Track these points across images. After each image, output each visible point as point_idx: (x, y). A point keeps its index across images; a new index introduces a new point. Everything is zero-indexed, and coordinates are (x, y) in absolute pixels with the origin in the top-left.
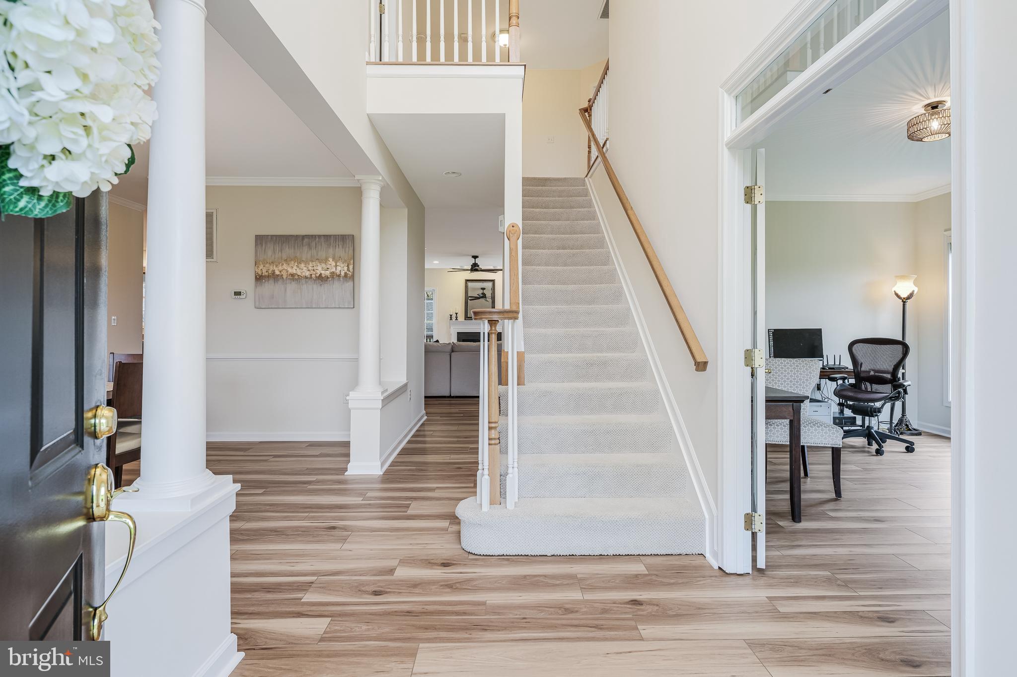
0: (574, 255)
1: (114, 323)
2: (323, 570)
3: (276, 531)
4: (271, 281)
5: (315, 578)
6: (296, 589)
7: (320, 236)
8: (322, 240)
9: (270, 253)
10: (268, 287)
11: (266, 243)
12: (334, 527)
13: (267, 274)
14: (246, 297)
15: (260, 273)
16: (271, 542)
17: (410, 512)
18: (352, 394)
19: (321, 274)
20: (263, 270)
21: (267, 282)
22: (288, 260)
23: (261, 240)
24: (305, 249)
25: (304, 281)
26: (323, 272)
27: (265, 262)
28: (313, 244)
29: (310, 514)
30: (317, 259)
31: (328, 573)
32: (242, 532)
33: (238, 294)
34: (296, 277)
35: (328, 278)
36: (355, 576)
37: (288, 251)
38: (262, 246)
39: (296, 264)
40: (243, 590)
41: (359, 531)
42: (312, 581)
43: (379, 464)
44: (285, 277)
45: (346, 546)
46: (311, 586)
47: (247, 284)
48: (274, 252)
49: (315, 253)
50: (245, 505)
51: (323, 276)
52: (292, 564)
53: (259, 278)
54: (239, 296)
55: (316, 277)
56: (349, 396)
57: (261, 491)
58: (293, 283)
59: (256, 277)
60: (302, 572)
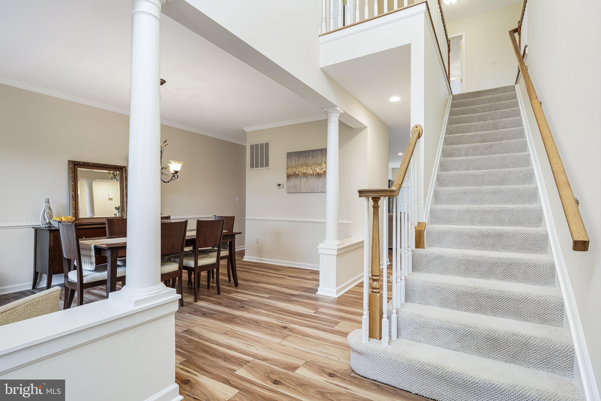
0: (490, 146)
1: (237, 201)
2: (259, 355)
3: (256, 322)
4: (294, 178)
5: (252, 359)
6: (238, 363)
7: (318, 150)
8: (319, 152)
9: (293, 162)
10: (294, 181)
11: (292, 157)
12: (286, 327)
13: (292, 174)
14: (283, 187)
15: (289, 173)
16: (250, 328)
17: (337, 328)
18: (321, 245)
19: (318, 172)
20: (290, 172)
21: (292, 178)
22: (302, 165)
23: (289, 155)
24: (311, 158)
25: (310, 177)
26: (319, 171)
27: (291, 167)
28: (315, 155)
29: (281, 316)
30: (317, 164)
31: (260, 358)
32: (241, 319)
33: (279, 185)
34: (306, 175)
35: (322, 174)
36: (274, 365)
37: (302, 160)
38: (290, 158)
39: (306, 167)
40: (216, 355)
41: (297, 334)
42: (249, 360)
43: (335, 290)
44: (301, 175)
45: (284, 342)
46: (246, 364)
47: (283, 179)
48: (295, 161)
49: (315, 161)
50: (255, 302)
51: (320, 173)
52: (248, 346)
53: (289, 176)
54: (280, 187)
55: (316, 174)
56: (319, 246)
57: (267, 296)
58: (305, 178)
59: (287, 176)
60: (249, 352)
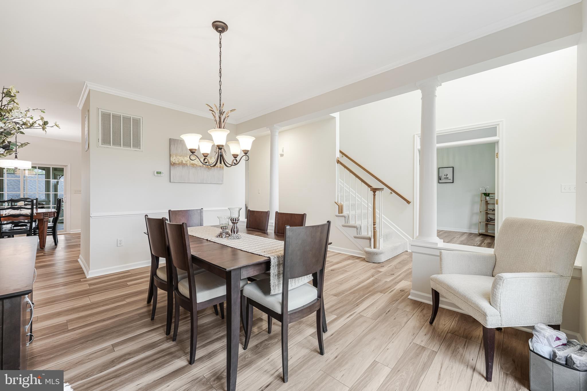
4: (181, 167)
13: (178, 162)
14: (164, 176)
21: (178, 167)
23: (174, 142)
27: (177, 155)
33: (159, 173)
44: (188, 165)
47: (164, 168)
53: (173, 165)
54: (160, 175)
59: (170, 164)
